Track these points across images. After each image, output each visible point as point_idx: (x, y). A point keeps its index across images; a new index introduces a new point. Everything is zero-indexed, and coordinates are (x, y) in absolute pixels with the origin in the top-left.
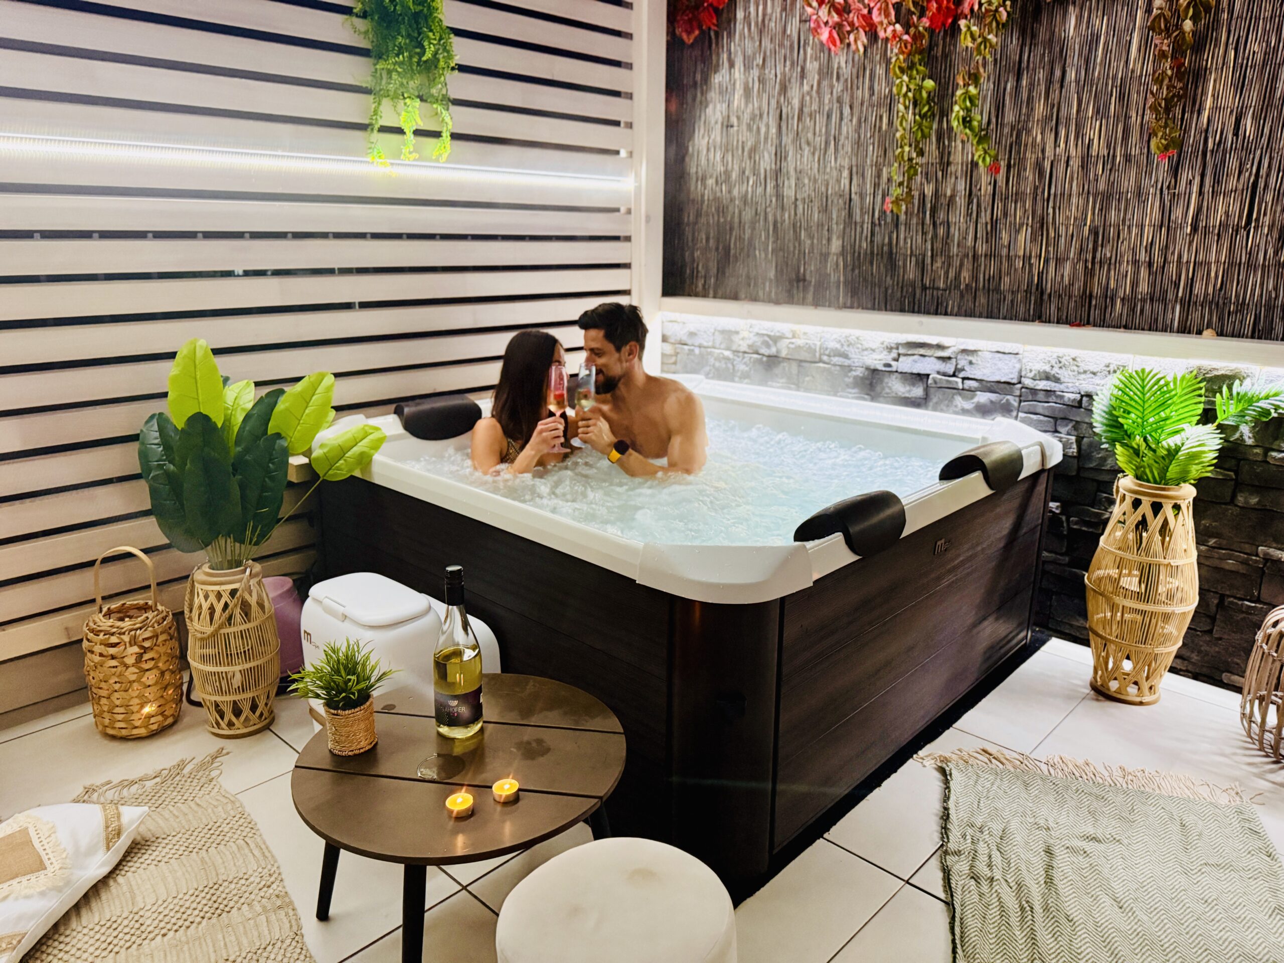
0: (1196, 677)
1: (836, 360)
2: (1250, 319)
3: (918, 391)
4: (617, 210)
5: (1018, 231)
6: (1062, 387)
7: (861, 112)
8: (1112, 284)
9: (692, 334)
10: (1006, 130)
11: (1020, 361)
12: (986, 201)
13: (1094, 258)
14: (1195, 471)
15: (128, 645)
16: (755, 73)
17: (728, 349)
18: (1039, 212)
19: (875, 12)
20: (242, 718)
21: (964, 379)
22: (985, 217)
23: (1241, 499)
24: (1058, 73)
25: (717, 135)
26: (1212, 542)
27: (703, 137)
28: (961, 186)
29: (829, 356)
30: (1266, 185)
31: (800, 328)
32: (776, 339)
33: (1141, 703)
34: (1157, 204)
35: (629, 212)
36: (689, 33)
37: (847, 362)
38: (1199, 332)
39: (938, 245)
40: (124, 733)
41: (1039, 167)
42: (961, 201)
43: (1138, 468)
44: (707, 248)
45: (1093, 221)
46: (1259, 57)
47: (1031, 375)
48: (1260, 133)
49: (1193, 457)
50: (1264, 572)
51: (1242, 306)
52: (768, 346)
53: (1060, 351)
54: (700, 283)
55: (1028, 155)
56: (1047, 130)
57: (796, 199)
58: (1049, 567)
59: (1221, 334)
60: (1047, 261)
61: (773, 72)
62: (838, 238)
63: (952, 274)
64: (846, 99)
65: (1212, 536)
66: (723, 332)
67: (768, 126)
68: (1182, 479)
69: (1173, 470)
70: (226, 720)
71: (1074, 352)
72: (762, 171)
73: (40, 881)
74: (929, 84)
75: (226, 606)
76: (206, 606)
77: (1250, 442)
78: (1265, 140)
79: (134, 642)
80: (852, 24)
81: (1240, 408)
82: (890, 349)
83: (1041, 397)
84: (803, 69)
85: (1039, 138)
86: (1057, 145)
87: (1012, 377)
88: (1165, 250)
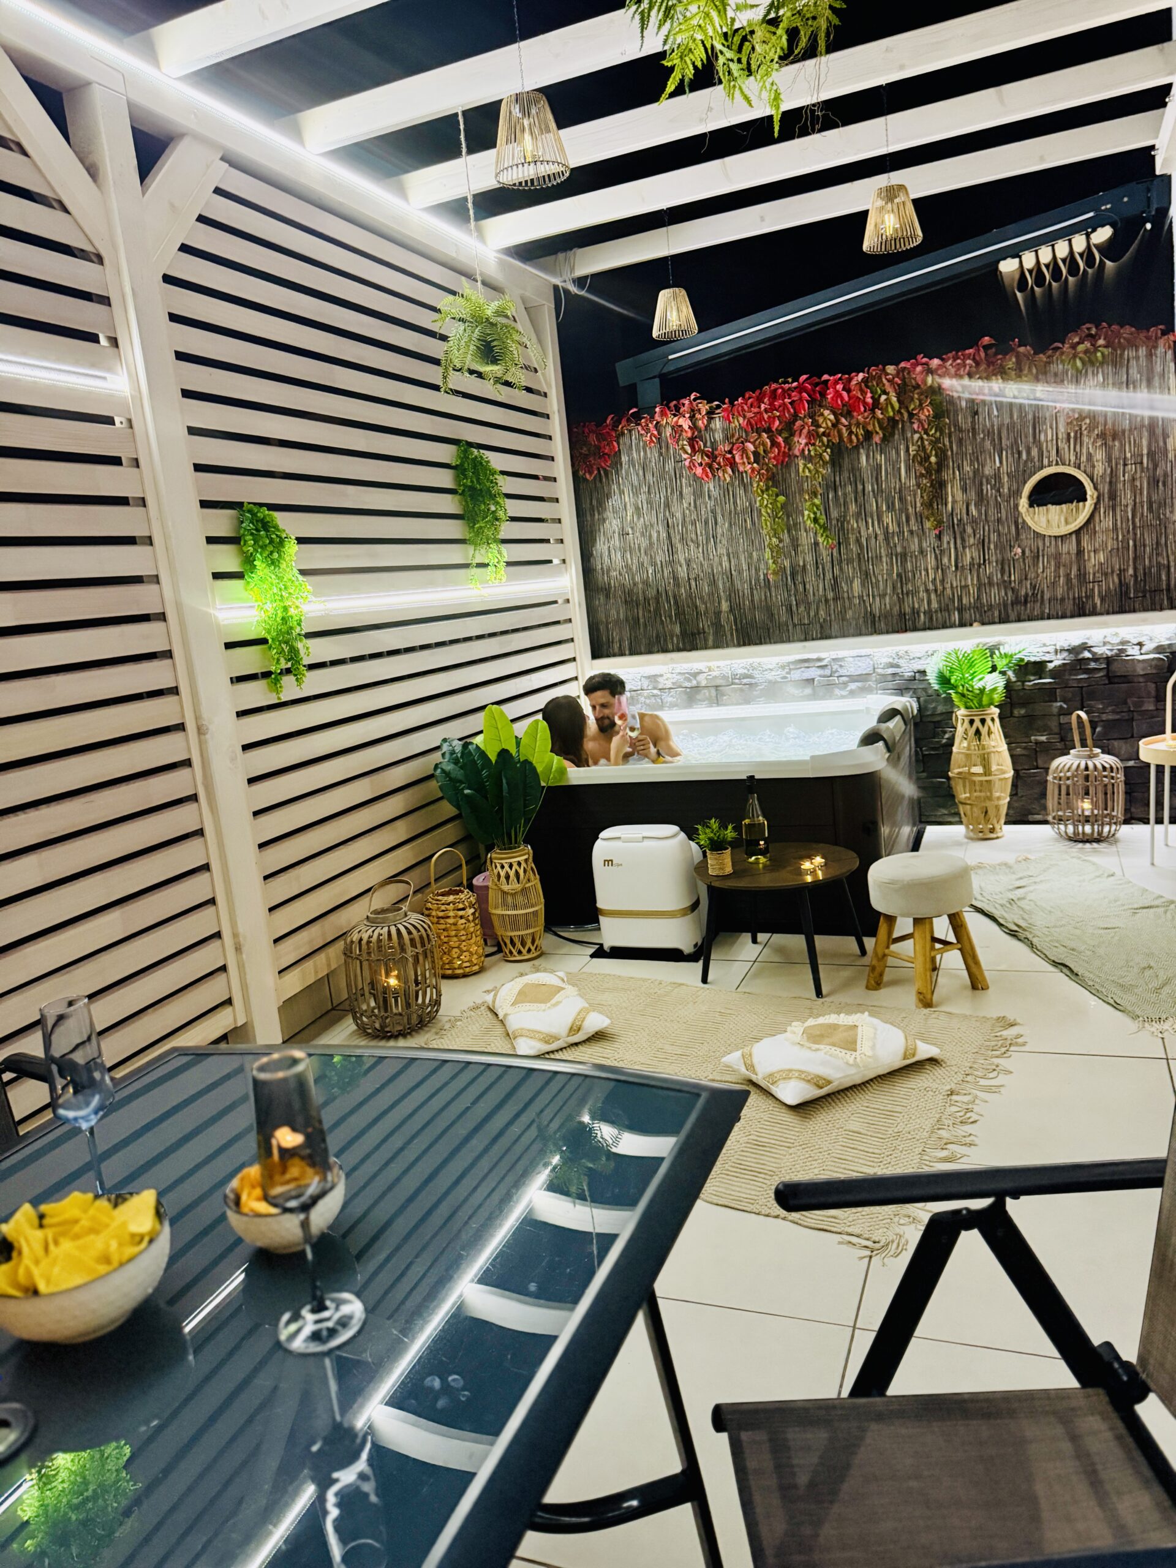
1: (745, 681)
2: (996, 614)
3: (808, 691)
4: (556, 602)
5: (852, 582)
6: (902, 670)
7: (731, 519)
8: (916, 606)
10: (834, 522)
11: (872, 660)
12: (828, 566)
13: (902, 591)
14: (996, 698)
16: (644, 497)
17: (655, 688)
18: (864, 568)
19: (739, 457)
21: (838, 677)
22: (829, 576)
23: (1016, 712)
25: (616, 542)
27: (604, 544)
28: (809, 558)
29: (739, 679)
30: (989, 542)
31: (713, 664)
32: (695, 675)
34: (933, 556)
35: (568, 601)
36: (591, 473)
37: (753, 681)
38: (971, 625)
39: (800, 597)
41: (858, 541)
42: (811, 567)
43: (966, 703)
44: (618, 621)
45: (898, 570)
46: (971, 474)
47: (882, 666)
48: (980, 513)
49: (994, 689)
50: (1036, 751)
51: (991, 607)
52: (689, 680)
53: (897, 648)
54: (616, 646)
55: (850, 536)
56: (860, 521)
57: (689, 579)
59: (983, 624)
60: (874, 597)
61: (658, 496)
62: (726, 601)
63: (812, 614)
64: (719, 511)
66: (648, 677)
67: (658, 532)
68: (991, 704)
69: (985, 700)
72: (659, 563)
74: (781, 498)
77: (1015, 679)
78: (983, 517)
80: (718, 463)
81: (1008, 661)
82: (783, 667)
83: (890, 678)
84: (681, 493)
85: (855, 525)
86: (868, 529)
87: (869, 670)
88: (943, 581)
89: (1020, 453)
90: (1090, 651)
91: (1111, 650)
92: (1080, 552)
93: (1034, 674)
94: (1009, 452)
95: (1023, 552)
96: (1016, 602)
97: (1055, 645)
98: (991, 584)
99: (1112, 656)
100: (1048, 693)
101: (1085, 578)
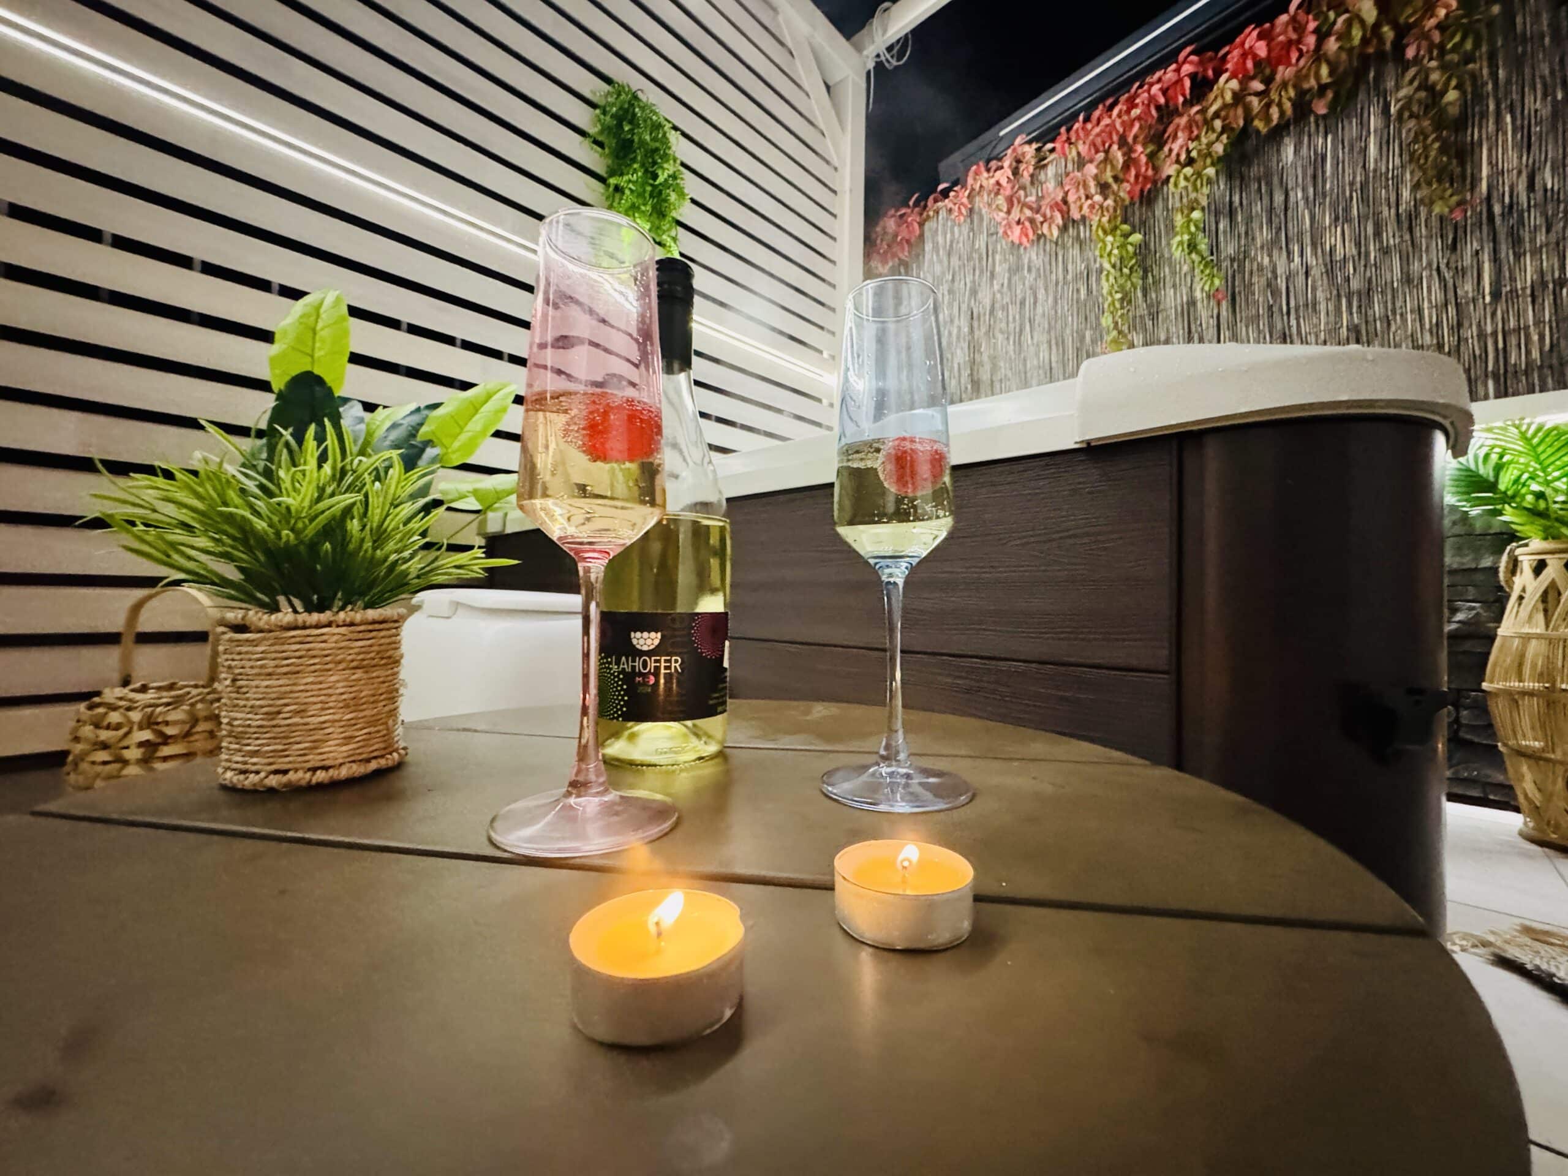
7: (1056, 291)
10: (1226, 263)
12: (1210, 333)
19: (1072, 193)
24: (1279, 199)
34: (1435, 285)
35: (831, 405)
36: (883, 264)
45: (1351, 320)
56: (1275, 253)
57: (992, 382)
61: (963, 283)
64: (1040, 284)
67: (959, 327)
72: (956, 366)
74: (1136, 238)
80: (1044, 215)
84: (992, 272)
85: (1266, 260)
86: (1290, 259)
88: (1458, 326)
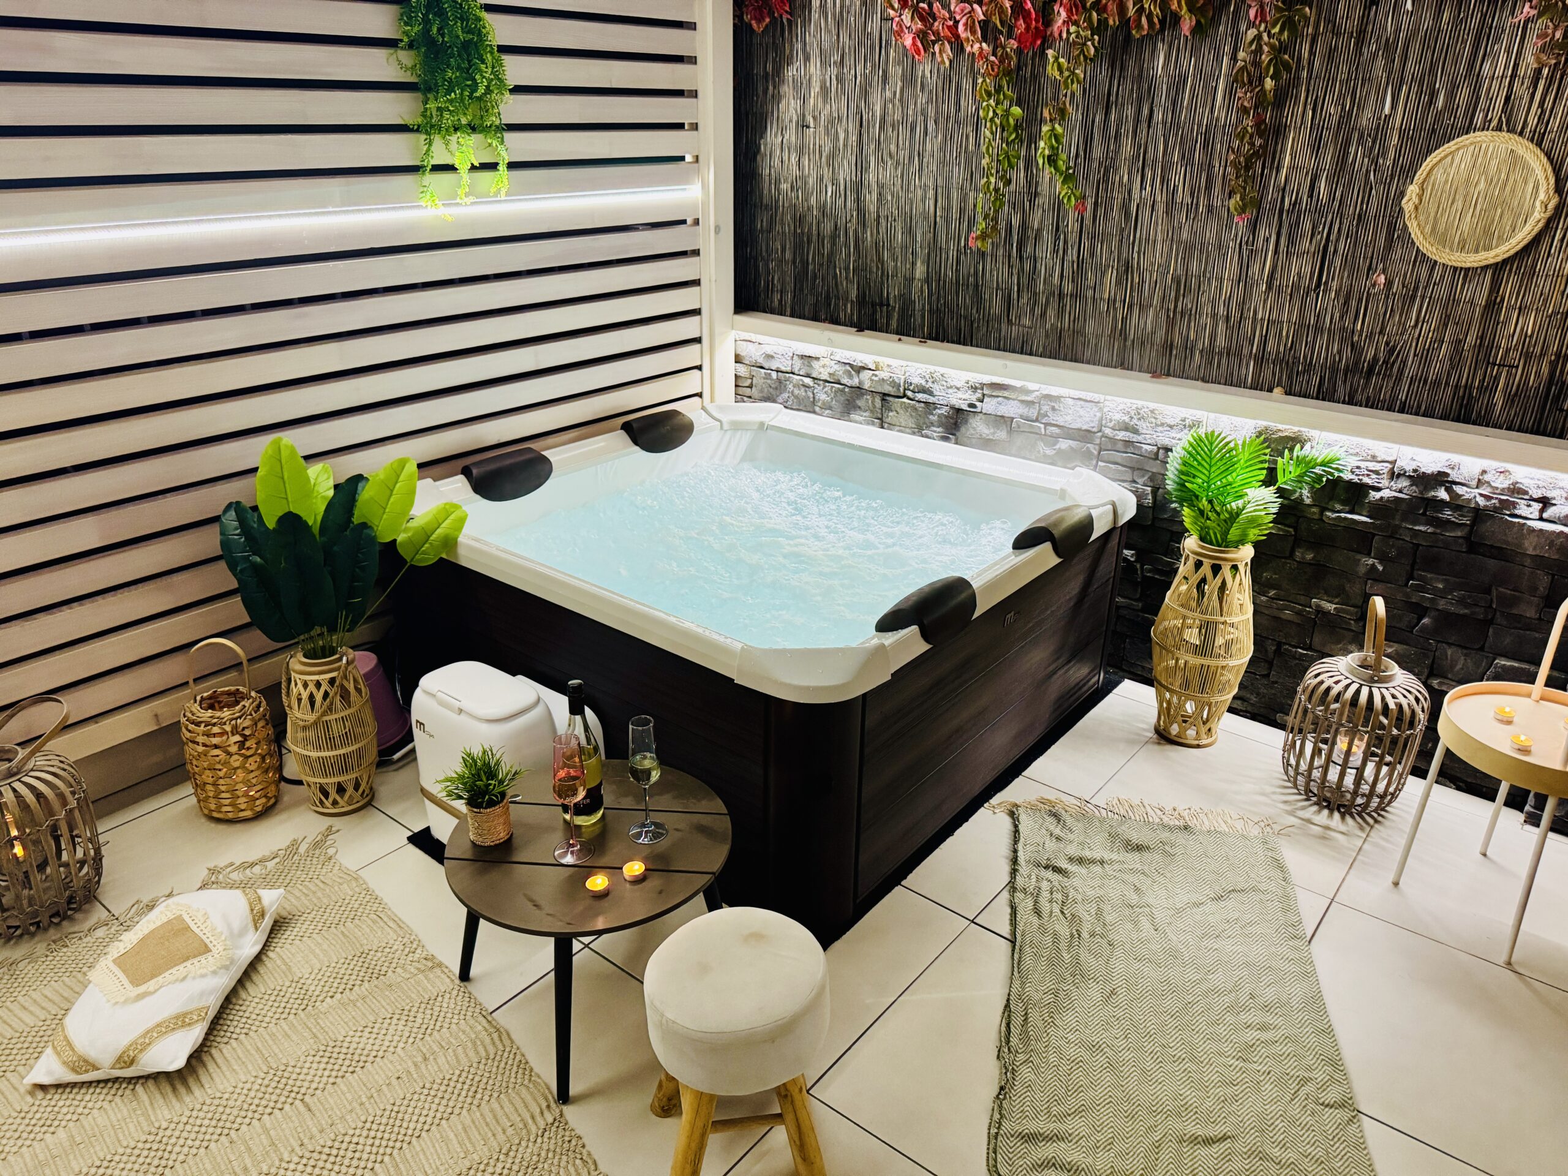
0: (1254, 717)
1: (920, 396)
2: (1315, 381)
3: (1001, 434)
4: (684, 222)
5: (1103, 274)
6: (1140, 438)
7: (947, 128)
8: (1192, 336)
9: (769, 357)
10: (1095, 165)
11: (1101, 409)
12: (1073, 238)
13: (1176, 307)
14: (1254, 534)
15: (230, 734)
16: (833, 70)
17: (808, 376)
18: (1125, 253)
19: (961, 28)
20: (346, 797)
21: (1046, 424)
22: (1072, 254)
24: (1146, 112)
25: (791, 136)
26: (1272, 593)
27: (776, 136)
28: (1048, 220)
29: (914, 392)
30: (1335, 251)
31: (884, 361)
32: (860, 369)
33: (1198, 746)
34: (1236, 258)
35: (696, 222)
36: (759, 21)
37: (931, 399)
38: (1270, 390)
39: (1025, 281)
40: (230, 815)
41: (1125, 208)
42: (1047, 236)
43: (1202, 529)
44: (781, 261)
45: (1175, 270)
46: (1334, 121)
47: (1111, 425)
48: (1332, 197)
49: (1253, 522)
50: (1315, 623)
51: (1309, 367)
52: (850, 376)
53: (1139, 403)
54: (777, 297)
55: (1115, 194)
56: (1134, 170)
57: (878, 216)
58: (1123, 612)
59: (1289, 393)
60: (1131, 306)
61: (853, 72)
62: (922, 263)
63: (1037, 312)
64: (931, 112)
65: (1273, 587)
66: (802, 357)
67: (847, 132)
68: (1241, 542)
69: (1234, 533)
70: (331, 799)
71: (1152, 405)
72: (842, 182)
73: (207, 963)
74: (1016, 110)
75: (326, 694)
76: (305, 695)
77: (1308, 501)
78: (1336, 204)
79: (235, 731)
80: (936, 33)
81: (1298, 471)
82: (974, 389)
83: (1120, 446)
84: (885, 72)
85: (1126, 178)
86: (1144, 188)
87: (1093, 425)
88: (1242, 305)
89: (1433, 95)
90: (1449, 490)
91: (1487, 498)
92: (1492, 306)
93: (1343, 503)
94: (1414, 89)
95: (1389, 283)
96: (1352, 369)
97: (1394, 462)
98: (1318, 329)
99: (1486, 509)
100: (1361, 539)
101: (1488, 355)
